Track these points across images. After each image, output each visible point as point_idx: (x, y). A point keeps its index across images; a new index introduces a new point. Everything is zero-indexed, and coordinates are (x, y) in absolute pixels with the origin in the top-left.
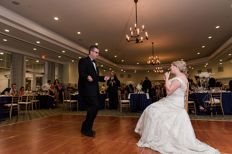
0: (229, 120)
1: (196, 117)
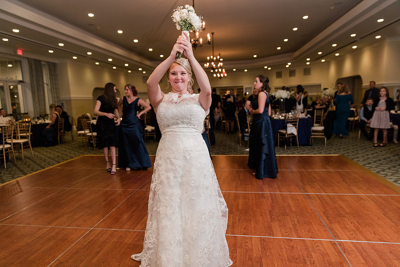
0: (302, 154)
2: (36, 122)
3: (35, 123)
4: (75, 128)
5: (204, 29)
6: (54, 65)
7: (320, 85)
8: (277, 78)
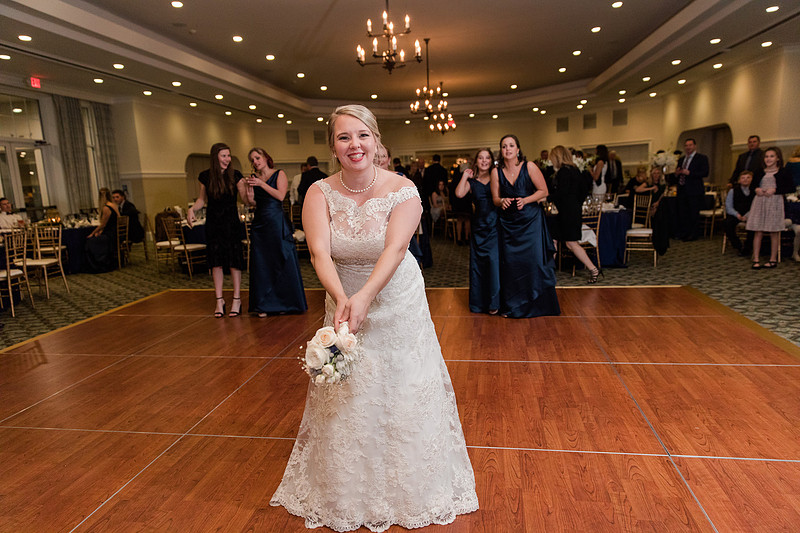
2: (73, 225)
3: (70, 226)
4: (150, 235)
5: (408, 31)
6: (107, 107)
7: (647, 145)
8: (558, 131)
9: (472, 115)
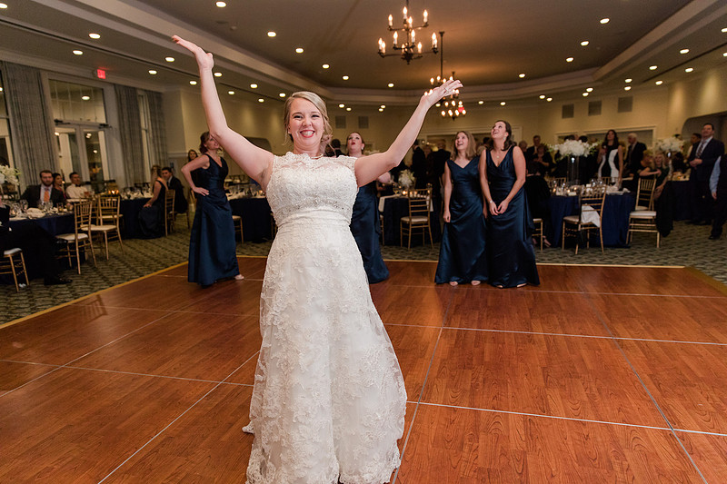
0: (610, 263)
1: (542, 256)
2: (129, 197)
3: (126, 198)
5: (426, 25)
6: (158, 96)
7: (652, 131)
8: (563, 117)
9: (481, 103)
